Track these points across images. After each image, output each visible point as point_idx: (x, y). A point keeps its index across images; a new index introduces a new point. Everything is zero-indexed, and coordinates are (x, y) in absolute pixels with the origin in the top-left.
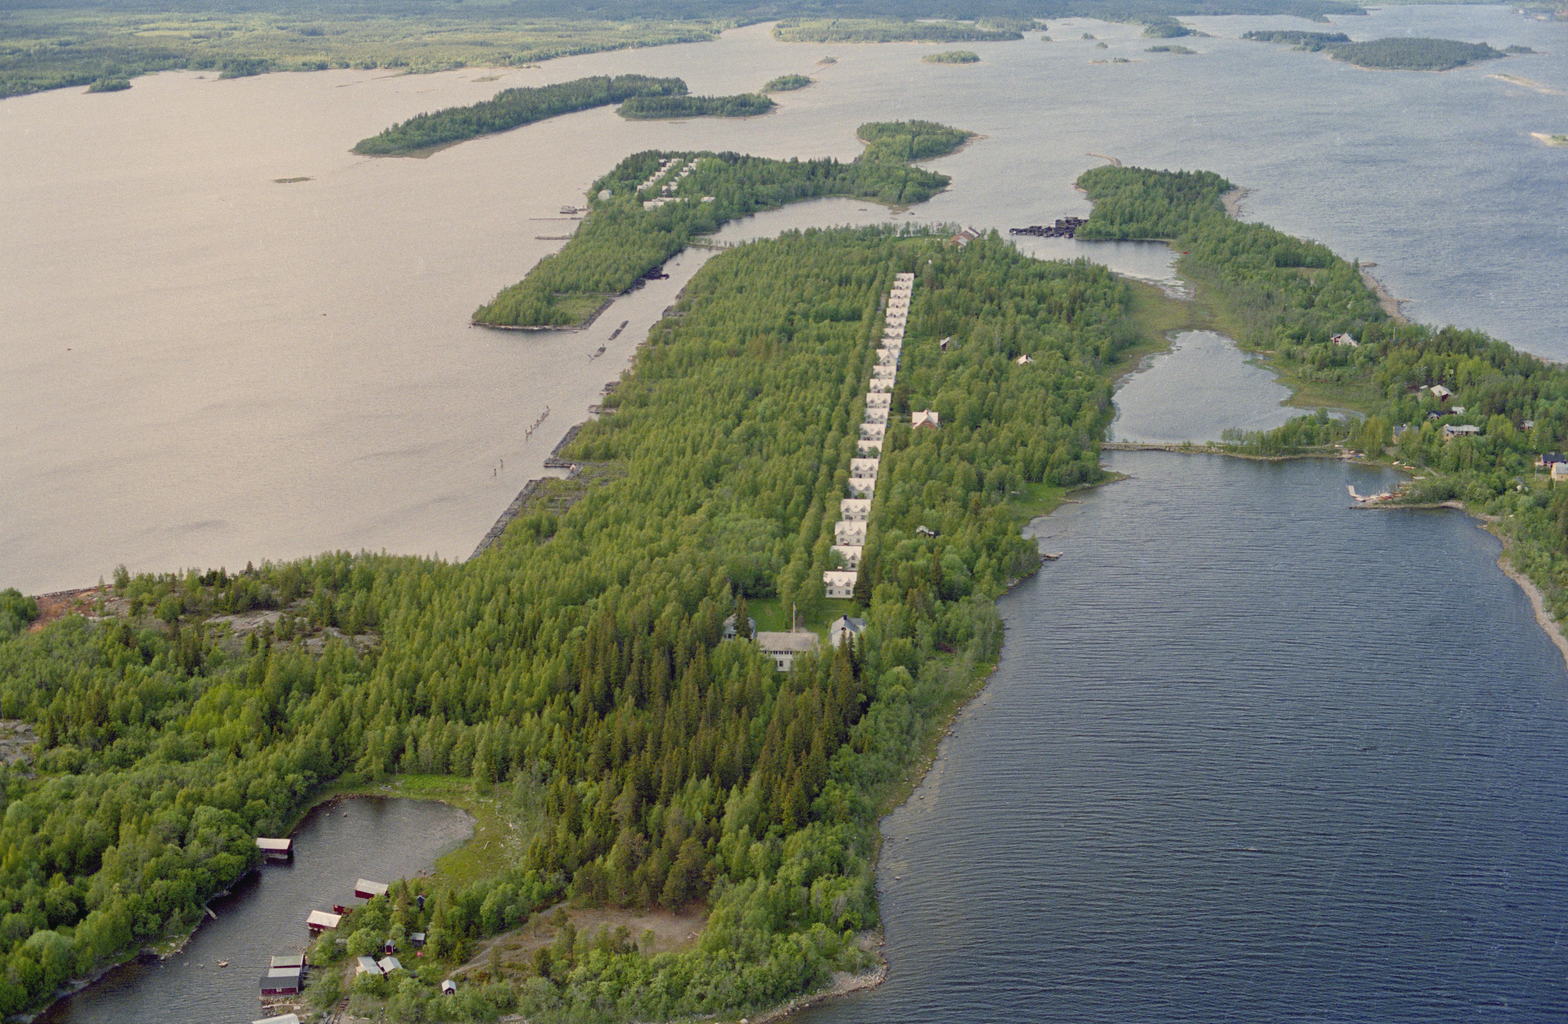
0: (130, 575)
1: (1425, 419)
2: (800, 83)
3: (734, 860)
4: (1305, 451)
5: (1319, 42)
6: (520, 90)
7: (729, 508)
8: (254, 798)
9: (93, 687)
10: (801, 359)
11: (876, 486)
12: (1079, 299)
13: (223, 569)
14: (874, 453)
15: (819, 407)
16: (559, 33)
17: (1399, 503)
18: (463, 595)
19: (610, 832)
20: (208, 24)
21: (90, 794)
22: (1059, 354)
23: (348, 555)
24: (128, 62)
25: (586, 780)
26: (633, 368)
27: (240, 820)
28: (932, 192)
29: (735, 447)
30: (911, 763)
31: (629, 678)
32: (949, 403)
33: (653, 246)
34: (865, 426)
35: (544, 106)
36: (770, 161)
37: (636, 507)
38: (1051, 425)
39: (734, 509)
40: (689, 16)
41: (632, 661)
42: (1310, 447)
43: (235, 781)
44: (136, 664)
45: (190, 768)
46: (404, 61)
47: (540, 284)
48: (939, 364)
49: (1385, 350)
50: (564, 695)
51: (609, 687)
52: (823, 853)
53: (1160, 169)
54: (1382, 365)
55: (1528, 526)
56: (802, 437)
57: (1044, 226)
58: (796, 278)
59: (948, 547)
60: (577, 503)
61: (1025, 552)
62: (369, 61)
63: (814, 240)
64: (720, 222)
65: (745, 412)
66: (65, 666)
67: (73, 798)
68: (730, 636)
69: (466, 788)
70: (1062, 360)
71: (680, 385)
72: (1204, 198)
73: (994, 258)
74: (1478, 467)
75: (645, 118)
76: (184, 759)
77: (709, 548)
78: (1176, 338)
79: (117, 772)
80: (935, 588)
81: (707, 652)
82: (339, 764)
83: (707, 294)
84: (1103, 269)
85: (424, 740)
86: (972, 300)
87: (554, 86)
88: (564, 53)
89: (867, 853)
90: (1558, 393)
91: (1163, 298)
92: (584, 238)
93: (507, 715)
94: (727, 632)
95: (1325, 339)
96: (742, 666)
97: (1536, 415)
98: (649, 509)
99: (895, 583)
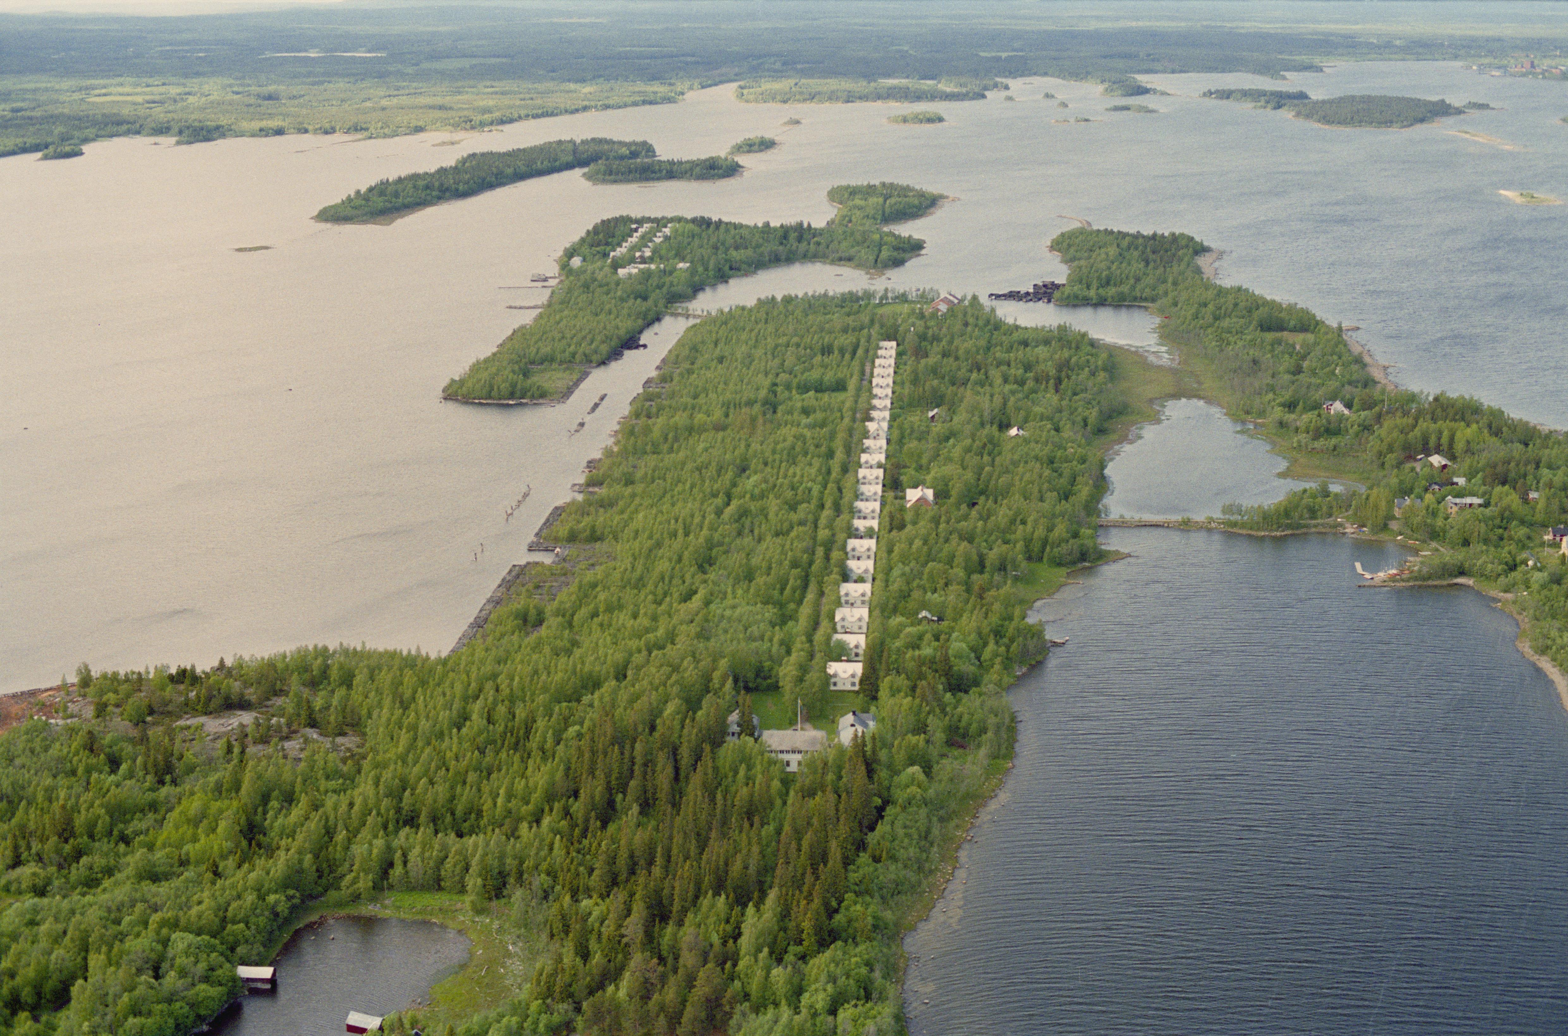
0: (93, 673)
1: (1426, 490)
2: (766, 145)
3: (754, 987)
4: (1307, 526)
5: (1279, 100)
6: (483, 155)
7: (725, 593)
8: (234, 922)
9: (58, 799)
10: (788, 433)
11: (875, 568)
12: (1064, 366)
13: (193, 667)
14: (869, 533)
15: (810, 484)
16: (522, 96)
17: (1408, 580)
18: (448, 694)
19: (620, 956)
20: (162, 89)
21: (56, 920)
22: (1049, 426)
23: (326, 649)
24: (80, 128)
25: (590, 897)
26: (616, 444)
27: (220, 948)
28: (907, 255)
29: (728, 528)
30: (931, 872)
31: (633, 783)
32: (943, 478)
33: (629, 315)
34: (859, 504)
35: (509, 171)
36: (741, 226)
37: (629, 595)
38: (1048, 501)
39: (730, 596)
40: (654, 78)
41: (633, 764)
42: (1313, 522)
43: (213, 904)
44: (101, 772)
45: (163, 889)
46: (364, 126)
47: (514, 356)
48: (930, 438)
49: (1379, 418)
50: (563, 802)
51: (611, 795)
52: (847, 978)
53: (1132, 230)
54: (1376, 434)
55: (1544, 604)
56: (794, 517)
57: (1023, 290)
58: (776, 346)
59: (955, 635)
60: (565, 590)
61: (1032, 638)
62: (327, 126)
63: (790, 308)
64: (697, 289)
65: (734, 490)
66: (27, 776)
67: (38, 924)
68: (733, 734)
69: (459, 905)
70: (1053, 432)
71: (666, 460)
72: (1180, 260)
73: (976, 326)
74: (1486, 541)
75: (615, 182)
76: (155, 878)
77: (708, 639)
78: (1165, 406)
79: (84, 895)
80: (943, 679)
81: (712, 751)
82: (324, 881)
83: (687, 365)
84: (1084, 335)
85: (414, 855)
86: (959, 369)
87: (519, 150)
88: (527, 116)
89: (892, 973)
90: (1561, 463)
91: (1147, 366)
92: (557, 307)
93: (502, 825)
94: (731, 730)
95: (1317, 406)
96: (749, 768)
97: (1541, 485)
98: (643, 597)
99: (903, 676)
